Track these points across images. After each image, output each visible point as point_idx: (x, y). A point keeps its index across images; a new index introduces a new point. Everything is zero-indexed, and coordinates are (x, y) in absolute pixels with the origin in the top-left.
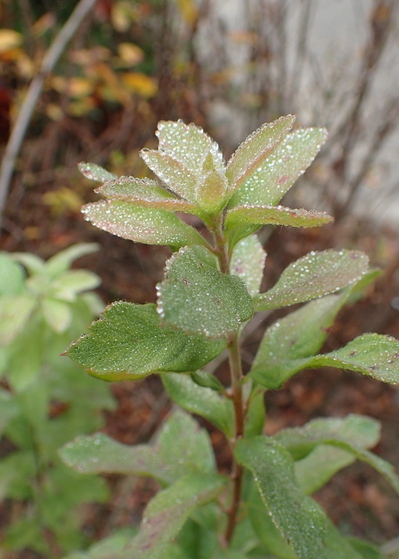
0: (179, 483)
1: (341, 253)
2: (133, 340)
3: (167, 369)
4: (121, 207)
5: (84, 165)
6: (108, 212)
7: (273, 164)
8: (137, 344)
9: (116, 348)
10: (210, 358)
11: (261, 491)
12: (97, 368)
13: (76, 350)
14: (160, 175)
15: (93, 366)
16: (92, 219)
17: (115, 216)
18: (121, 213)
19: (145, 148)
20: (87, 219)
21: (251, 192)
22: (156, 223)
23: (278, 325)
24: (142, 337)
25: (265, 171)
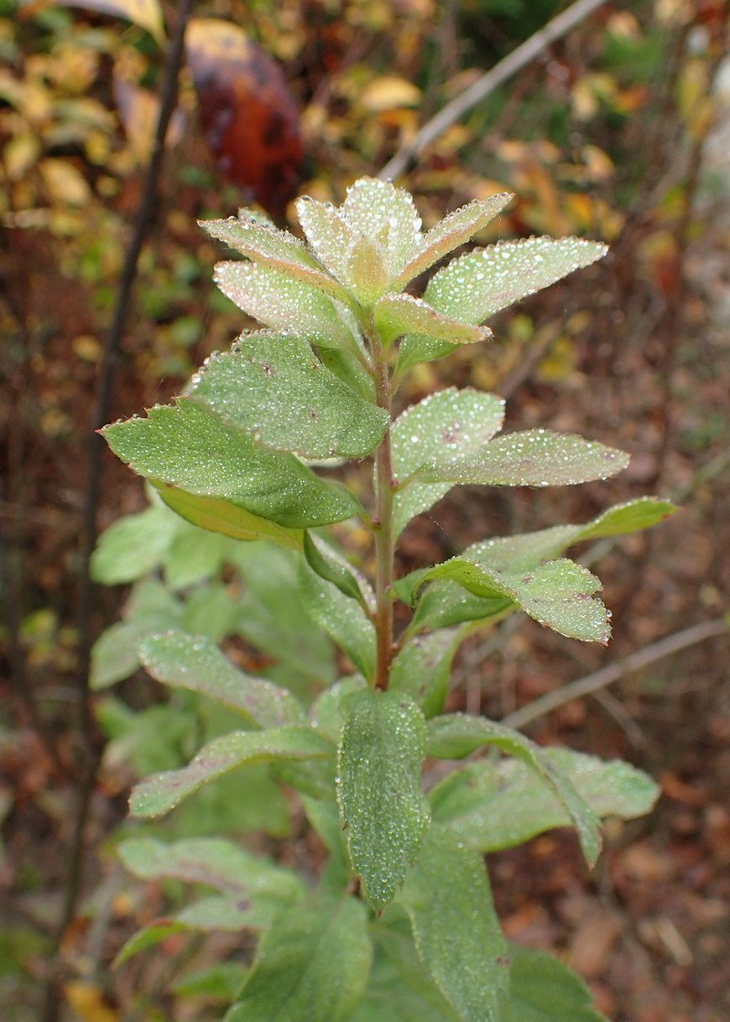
0: (276, 732)
1: (589, 446)
2: (208, 451)
3: (236, 501)
4: (267, 275)
5: (248, 212)
6: (249, 278)
7: (503, 275)
8: (210, 458)
9: (178, 452)
10: (322, 522)
11: (341, 745)
12: (140, 465)
13: (121, 432)
14: (309, 233)
15: (136, 461)
16: (222, 281)
17: (254, 285)
18: (262, 284)
19: (306, 196)
20: (216, 280)
21: (455, 303)
22: (302, 307)
23: (491, 543)
24: (222, 452)
25: (487, 281)
